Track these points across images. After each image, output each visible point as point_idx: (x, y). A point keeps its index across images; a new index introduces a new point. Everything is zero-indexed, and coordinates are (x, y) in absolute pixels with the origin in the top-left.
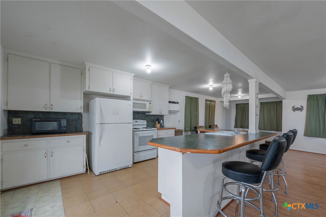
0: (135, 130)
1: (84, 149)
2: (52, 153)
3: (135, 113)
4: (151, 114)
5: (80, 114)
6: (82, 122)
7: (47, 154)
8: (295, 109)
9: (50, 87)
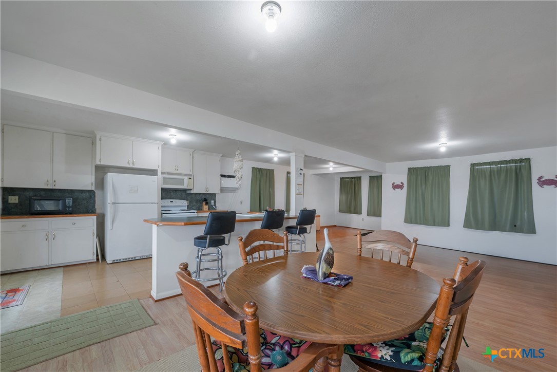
0: (163, 212)
1: (93, 233)
2: (54, 236)
3: (164, 191)
4: (192, 192)
5: (92, 193)
6: (95, 201)
7: (48, 237)
8: (395, 187)
9: (53, 160)
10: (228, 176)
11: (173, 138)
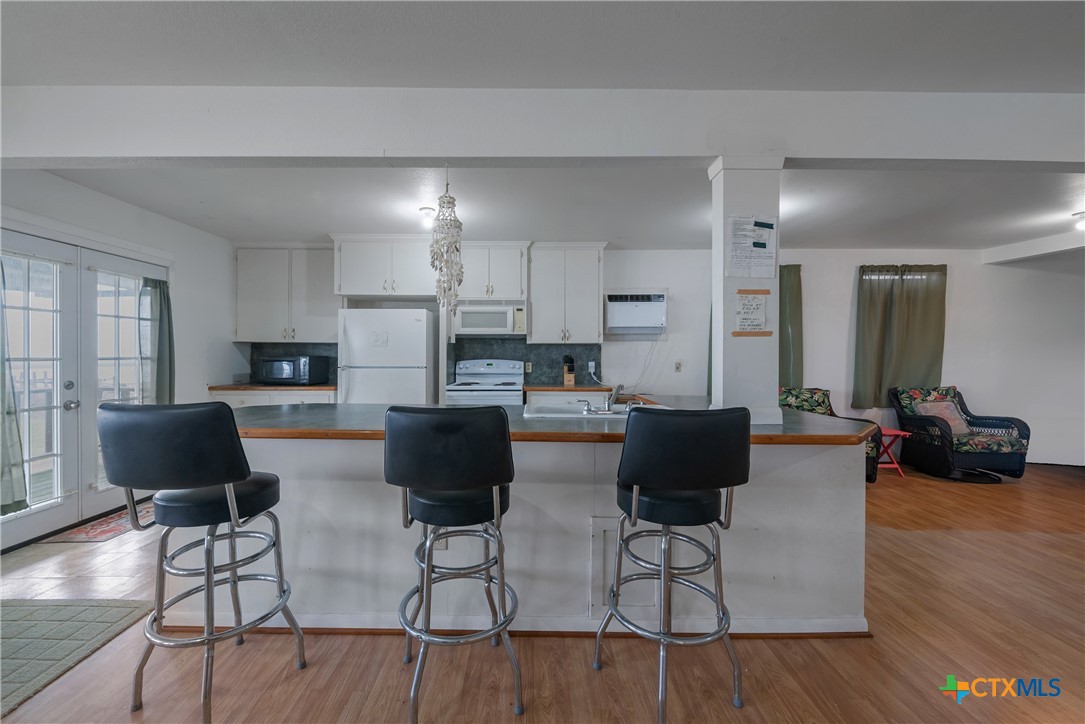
10: (632, 297)
11: (427, 215)
